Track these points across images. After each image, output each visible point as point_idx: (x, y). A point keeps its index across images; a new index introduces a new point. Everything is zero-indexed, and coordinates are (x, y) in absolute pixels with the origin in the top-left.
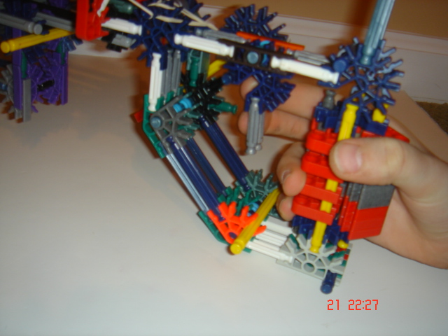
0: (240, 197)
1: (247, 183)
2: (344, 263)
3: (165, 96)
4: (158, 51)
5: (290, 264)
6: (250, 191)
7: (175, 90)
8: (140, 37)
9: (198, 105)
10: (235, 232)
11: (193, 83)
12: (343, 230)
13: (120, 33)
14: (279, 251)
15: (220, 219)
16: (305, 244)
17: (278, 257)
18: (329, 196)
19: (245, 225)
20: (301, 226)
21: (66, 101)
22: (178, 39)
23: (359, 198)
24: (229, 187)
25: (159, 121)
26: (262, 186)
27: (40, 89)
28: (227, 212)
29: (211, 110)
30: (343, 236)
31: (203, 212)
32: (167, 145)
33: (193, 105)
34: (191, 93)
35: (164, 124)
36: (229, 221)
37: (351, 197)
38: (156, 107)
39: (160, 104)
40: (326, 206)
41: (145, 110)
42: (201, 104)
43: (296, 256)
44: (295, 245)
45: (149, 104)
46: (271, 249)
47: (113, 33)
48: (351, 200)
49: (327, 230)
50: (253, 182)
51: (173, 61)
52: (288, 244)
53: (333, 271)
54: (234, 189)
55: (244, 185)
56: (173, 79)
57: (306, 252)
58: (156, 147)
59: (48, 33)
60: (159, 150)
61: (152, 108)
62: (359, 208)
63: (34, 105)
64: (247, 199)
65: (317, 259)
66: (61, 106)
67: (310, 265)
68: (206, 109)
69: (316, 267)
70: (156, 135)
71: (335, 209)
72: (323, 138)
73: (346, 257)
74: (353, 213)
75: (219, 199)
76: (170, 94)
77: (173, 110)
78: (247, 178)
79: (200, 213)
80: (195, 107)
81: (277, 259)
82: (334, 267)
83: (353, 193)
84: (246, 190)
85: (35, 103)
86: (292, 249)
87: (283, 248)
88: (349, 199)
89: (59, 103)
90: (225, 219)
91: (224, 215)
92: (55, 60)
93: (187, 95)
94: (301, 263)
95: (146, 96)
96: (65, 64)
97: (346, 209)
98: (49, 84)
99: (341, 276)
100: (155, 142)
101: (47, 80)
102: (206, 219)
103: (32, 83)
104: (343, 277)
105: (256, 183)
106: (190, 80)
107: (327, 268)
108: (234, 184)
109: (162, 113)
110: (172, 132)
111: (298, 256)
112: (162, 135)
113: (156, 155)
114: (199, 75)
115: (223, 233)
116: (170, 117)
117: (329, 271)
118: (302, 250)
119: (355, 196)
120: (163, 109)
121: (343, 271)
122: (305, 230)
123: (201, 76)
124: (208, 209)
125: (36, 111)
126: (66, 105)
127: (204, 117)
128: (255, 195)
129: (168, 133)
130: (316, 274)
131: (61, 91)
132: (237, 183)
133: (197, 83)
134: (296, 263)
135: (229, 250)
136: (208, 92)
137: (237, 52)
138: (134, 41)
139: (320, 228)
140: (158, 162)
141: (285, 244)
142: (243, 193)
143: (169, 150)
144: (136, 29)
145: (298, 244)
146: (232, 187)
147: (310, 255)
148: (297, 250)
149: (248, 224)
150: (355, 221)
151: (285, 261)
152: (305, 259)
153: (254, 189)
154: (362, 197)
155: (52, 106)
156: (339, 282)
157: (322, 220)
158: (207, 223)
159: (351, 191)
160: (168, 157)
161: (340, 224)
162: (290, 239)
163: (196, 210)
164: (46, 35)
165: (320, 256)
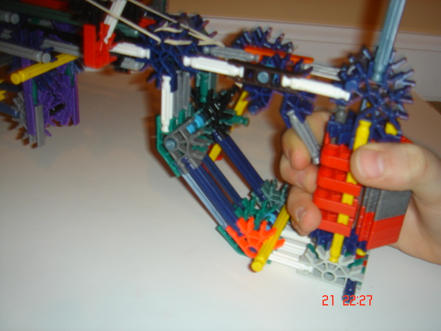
0: (257, 208)
1: (263, 194)
2: (363, 270)
3: (177, 116)
4: (167, 74)
5: (310, 274)
6: (266, 201)
7: (186, 108)
8: (148, 60)
9: (210, 121)
10: (255, 247)
11: (204, 100)
12: (360, 240)
13: (128, 56)
14: (299, 262)
15: (239, 235)
16: (324, 255)
17: (298, 268)
18: (345, 209)
19: (264, 240)
20: (319, 238)
21: (78, 121)
22: (187, 61)
23: (376, 210)
24: (246, 198)
25: (173, 144)
26: (278, 196)
27: (52, 113)
28: (246, 228)
29: (223, 124)
30: (361, 245)
31: (222, 227)
32: (182, 165)
33: (205, 121)
34: (202, 110)
35: (178, 146)
36: (248, 236)
37: (368, 208)
38: (169, 128)
39: (173, 125)
40: (343, 219)
41: (159, 131)
42: (213, 119)
43: (315, 266)
44: (314, 255)
45: (162, 125)
46: (291, 260)
47: (121, 57)
48: (367, 211)
49: (346, 241)
50: (268, 193)
51: (182, 81)
52: (307, 255)
53: (353, 279)
54: (250, 201)
55: (260, 196)
56: (183, 96)
57: (326, 262)
58: (171, 166)
59: (56, 59)
60: (174, 169)
61: (165, 129)
62: (376, 219)
63: (47, 129)
64: (263, 209)
65: (337, 269)
66: (73, 126)
67: (330, 274)
68: (218, 124)
69: (336, 276)
70: (170, 156)
71: (352, 220)
72: (337, 154)
73: (365, 263)
74: (370, 223)
75: (237, 213)
76: (181, 113)
77: (186, 131)
78: (262, 189)
79: (219, 228)
80: (207, 123)
81: (297, 270)
82: (354, 276)
83: (369, 205)
84: (262, 200)
85: (48, 126)
86: (311, 260)
87: (302, 258)
88: (365, 209)
89: (71, 123)
90: (244, 235)
91: (242, 231)
92: (64, 84)
93: (199, 112)
94: (321, 272)
95: (158, 118)
96: (74, 86)
97: (363, 219)
98: (60, 107)
99: (360, 283)
100: (171, 162)
101: (58, 103)
102: (224, 233)
103: (44, 109)
104: (363, 285)
105: (271, 194)
106: (200, 96)
107: (347, 276)
108: (249, 195)
109: (176, 135)
110: (187, 154)
111: (318, 266)
112: (177, 156)
113: (172, 174)
114: (209, 91)
115: (242, 248)
116: (183, 139)
117: (349, 280)
118: (322, 260)
119: (371, 207)
120: (176, 131)
121: (362, 278)
122: (323, 241)
123: (211, 92)
124: (226, 225)
125: (50, 135)
126: (79, 125)
127: (217, 132)
128: (271, 206)
129: (183, 154)
130: (336, 282)
131: (72, 112)
132: (253, 194)
133: (207, 99)
134: (316, 273)
135: (250, 267)
136: (219, 107)
137: (247, 72)
138: (143, 64)
139: (338, 240)
140: (174, 181)
141: (304, 255)
142: (260, 203)
143: (184, 170)
144: (144, 53)
145: (317, 255)
146: (248, 198)
147: (329, 264)
148: (316, 260)
149: (268, 238)
150: (373, 232)
151: (305, 271)
152: (325, 268)
153: (270, 200)
154: (378, 209)
155: (65, 128)
156: (359, 289)
157: (340, 233)
158: (227, 238)
159: (367, 202)
160: (184, 176)
161: (357, 233)
162: (309, 250)
163: (215, 225)
164: (55, 62)
165: (339, 266)
